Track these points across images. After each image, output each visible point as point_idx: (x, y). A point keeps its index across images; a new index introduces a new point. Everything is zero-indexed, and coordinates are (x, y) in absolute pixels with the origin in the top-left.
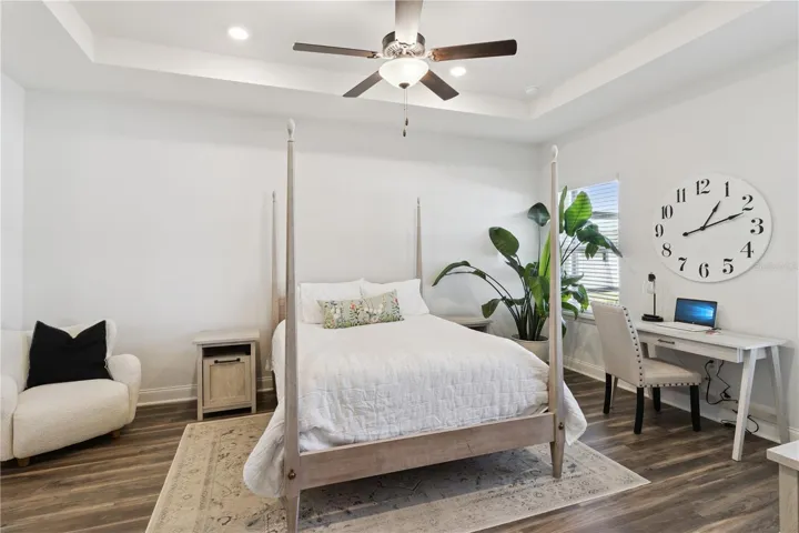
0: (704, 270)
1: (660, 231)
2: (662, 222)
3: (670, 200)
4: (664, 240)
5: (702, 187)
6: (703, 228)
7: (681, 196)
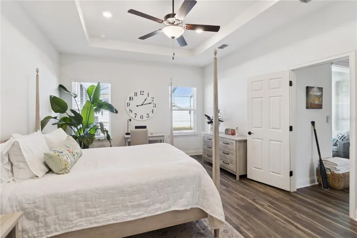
0: (142, 117)
1: (128, 105)
2: (130, 102)
3: (132, 95)
4: (130, 108)
5: (142, 93)
6: (142, 105)
7: (136, 94)
